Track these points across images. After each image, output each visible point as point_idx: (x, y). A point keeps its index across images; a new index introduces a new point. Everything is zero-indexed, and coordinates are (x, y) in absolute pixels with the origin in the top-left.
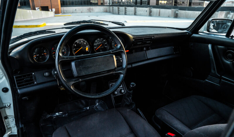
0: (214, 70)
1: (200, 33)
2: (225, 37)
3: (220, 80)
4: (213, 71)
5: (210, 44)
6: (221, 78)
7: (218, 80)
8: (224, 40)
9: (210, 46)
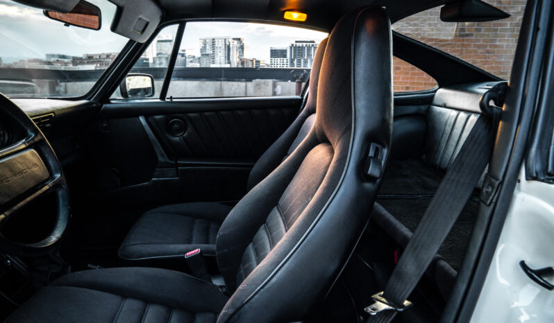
0: (163, 156)
1: (112, 102)
2: (159, 100)
3: (177, 170)
4: (160, 159)
5: (141, 115)
6: (177, 166)
7: (174, 170)
8: (159, 105)
9: (142, 119)
